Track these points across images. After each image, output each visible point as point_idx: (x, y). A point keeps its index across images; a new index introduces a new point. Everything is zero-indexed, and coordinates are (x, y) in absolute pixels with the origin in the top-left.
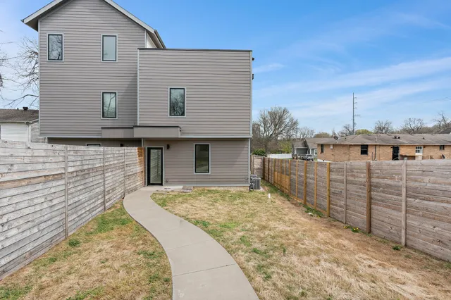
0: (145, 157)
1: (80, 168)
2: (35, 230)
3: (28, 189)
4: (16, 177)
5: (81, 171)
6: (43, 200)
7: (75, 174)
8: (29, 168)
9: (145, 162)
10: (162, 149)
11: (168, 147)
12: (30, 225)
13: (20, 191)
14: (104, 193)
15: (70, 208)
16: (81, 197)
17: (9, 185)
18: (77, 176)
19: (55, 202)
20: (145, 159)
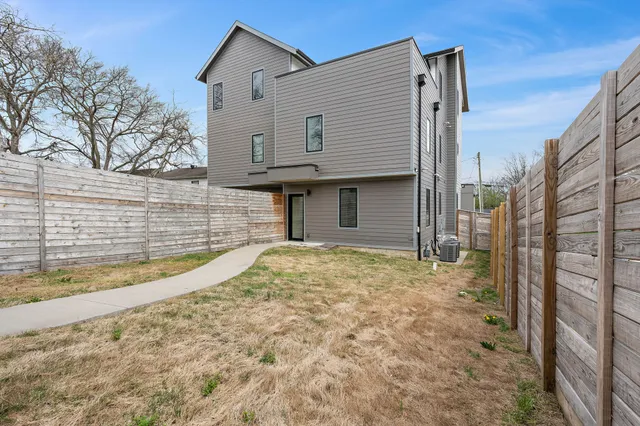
0: (285, 205)
1: (168, 201)
2: (108, 242)
3: (100, 207)
4: (86, 195)
5: (170, 204)
6: (117, 219)
7: (160, 205)
8: (101, 190)
9: (285, 211)
10: (302, 195)
11: (309, 193)
12: (103, 236)
13: (91, 206)
14: (208, 233)
15: (153, 234)
16: (169, 229)
17: (79, 200)
18: (162, 207)
19: (131, 224)
20: (285, 209)
